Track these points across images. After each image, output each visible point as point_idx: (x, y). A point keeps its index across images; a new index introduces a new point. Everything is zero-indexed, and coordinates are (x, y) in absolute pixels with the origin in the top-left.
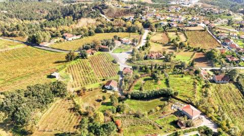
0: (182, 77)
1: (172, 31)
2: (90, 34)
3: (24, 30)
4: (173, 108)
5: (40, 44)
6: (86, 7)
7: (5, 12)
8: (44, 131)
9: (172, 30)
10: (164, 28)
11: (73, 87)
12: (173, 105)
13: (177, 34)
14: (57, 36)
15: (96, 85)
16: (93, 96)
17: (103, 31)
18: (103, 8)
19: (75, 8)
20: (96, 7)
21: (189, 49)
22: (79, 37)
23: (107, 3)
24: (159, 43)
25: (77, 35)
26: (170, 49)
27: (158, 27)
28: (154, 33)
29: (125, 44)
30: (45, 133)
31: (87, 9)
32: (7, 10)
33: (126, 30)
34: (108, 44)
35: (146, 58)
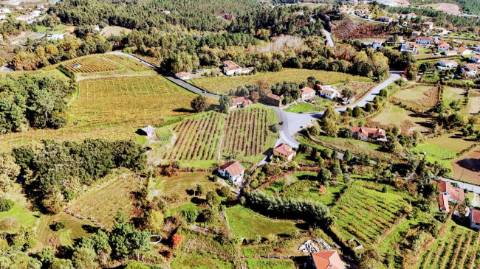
0: (384, 191)
1: (458, 86)
2: (272, 68)
3: (169, 47)
4: (303, 247)
5: (177, 75)
6: (301, 13)
7: (168, 12)
8: (73, 215)
9: (460, 82)
10: (442, 75)
11: (164, 157)
12: (309, 242)
13: (466, 95)
14: (212, 63)
15: (207, 164)
16: (189, 181)
17: (301, 66)
18: (332, 19)
19: (279, 14)
20: (319, 15)
21: (465, 135)
22: (247, 71)
23: (344, 10)
24: (404, 107)
25: (247, 66)
26: (422, 124)
27: (428, 71)
28: (413, 83)
29: (324, 97)
30: (73, 218)
31: (301, 17)
32: (171, 10)
33: (349, 68)
34: (283, 91)
35: (342, 134)
